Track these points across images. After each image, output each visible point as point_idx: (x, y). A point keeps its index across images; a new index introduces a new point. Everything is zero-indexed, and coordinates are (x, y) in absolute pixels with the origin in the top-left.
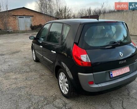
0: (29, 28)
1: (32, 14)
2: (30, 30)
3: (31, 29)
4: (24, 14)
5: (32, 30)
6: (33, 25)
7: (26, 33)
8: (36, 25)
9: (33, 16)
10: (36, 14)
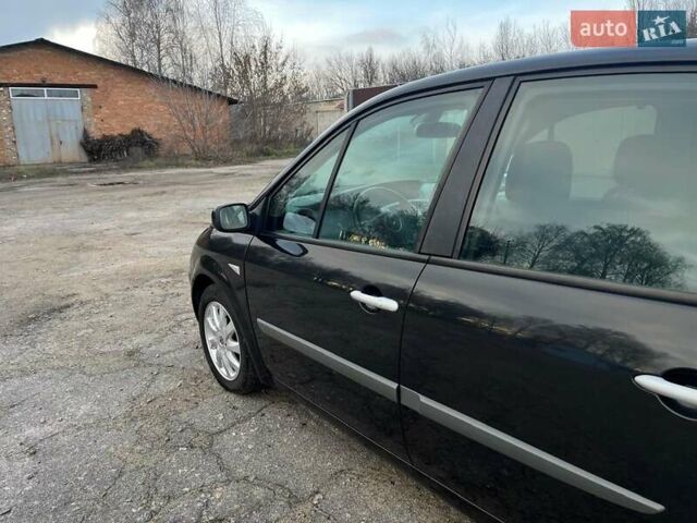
0: (72, 151)
1: (91, 75)
2: (78, 159)
3: (85, 158)
4: (45, 74)
5: (92, 160)
6: (96, 134)
7: (60, 179)
8: (115, 133)
9: (95, 87)
10: (111, 73)
